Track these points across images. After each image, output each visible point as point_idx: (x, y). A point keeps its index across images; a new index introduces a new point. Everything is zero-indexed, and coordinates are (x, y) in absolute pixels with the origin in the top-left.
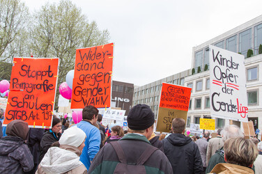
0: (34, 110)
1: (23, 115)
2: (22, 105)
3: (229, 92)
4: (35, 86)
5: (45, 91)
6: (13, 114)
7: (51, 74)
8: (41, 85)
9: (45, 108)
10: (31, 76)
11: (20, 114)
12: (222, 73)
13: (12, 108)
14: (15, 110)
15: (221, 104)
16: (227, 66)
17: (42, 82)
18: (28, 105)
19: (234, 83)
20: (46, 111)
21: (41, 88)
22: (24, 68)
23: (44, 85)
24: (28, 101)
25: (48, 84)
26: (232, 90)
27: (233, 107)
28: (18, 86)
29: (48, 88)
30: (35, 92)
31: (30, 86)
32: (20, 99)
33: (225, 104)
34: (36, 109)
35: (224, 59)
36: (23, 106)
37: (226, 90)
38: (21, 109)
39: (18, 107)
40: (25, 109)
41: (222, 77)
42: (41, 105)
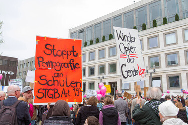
0: (65, 87)
1: (55, 93)
2: (52, 83)
3: (132, 61)
4: (62, 65)
5: (72, 70)
6: (44, 92)
7: (75, 54)
8: (68, 64)
9: (75, 85)
10: (57, 55)
11: (51, 92)
12: (126, 48)
13: (42, 87)
14: (45, 88)
15: (128, 72)
16: (128, 41)
17: (68, 62)
18: (59, 83)
19: (134, 53)
20: (76, 88)
21: (68, 67)
22: (49, 47)
23: (71, 64)
24: (58, 79)
25: (75, 63)
26: (134, 59)
27: (136, 72)
28: (45, 65)
29: (75, 67)
30: (64, 70)
31: (58, 65)
32: (50, 78)
33: (130, 72)
34: (67, 86)
35: (125, 36)
36: (54, 85)
37: (130, 61)
38: (52, 87)
39: (49, 85)
40: (56, 87)
41: (126, 51)
42: (72, 83)
